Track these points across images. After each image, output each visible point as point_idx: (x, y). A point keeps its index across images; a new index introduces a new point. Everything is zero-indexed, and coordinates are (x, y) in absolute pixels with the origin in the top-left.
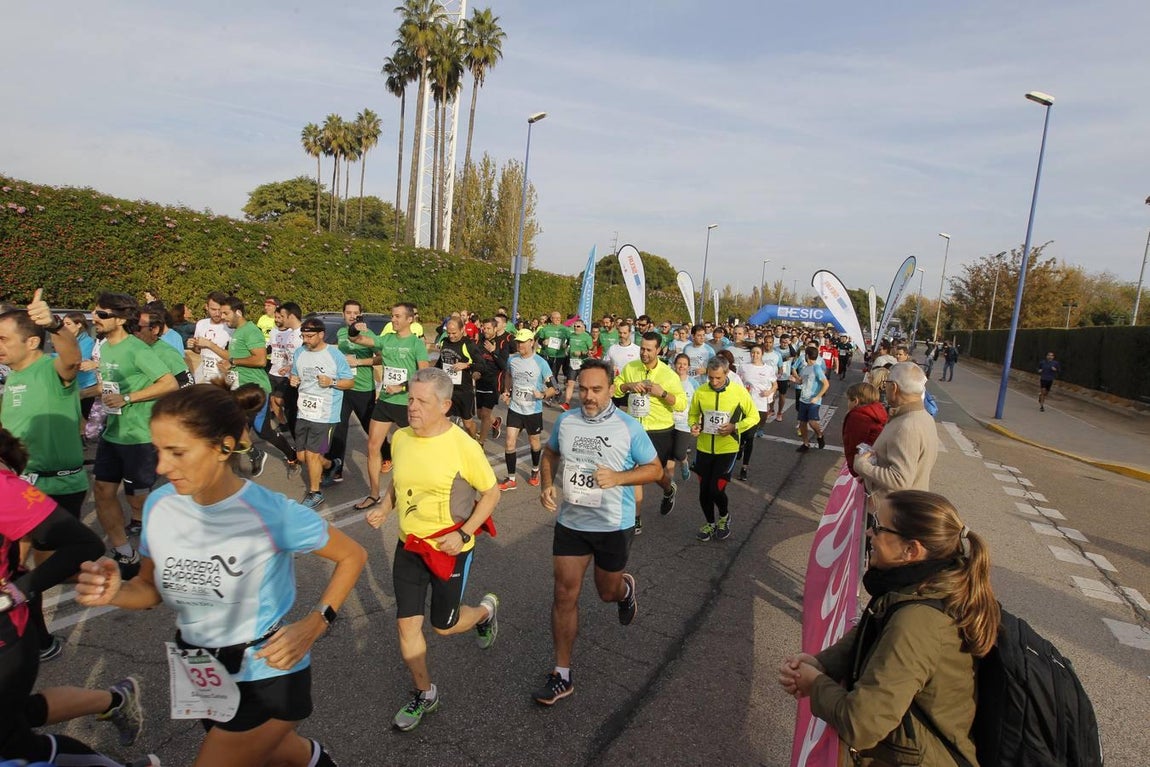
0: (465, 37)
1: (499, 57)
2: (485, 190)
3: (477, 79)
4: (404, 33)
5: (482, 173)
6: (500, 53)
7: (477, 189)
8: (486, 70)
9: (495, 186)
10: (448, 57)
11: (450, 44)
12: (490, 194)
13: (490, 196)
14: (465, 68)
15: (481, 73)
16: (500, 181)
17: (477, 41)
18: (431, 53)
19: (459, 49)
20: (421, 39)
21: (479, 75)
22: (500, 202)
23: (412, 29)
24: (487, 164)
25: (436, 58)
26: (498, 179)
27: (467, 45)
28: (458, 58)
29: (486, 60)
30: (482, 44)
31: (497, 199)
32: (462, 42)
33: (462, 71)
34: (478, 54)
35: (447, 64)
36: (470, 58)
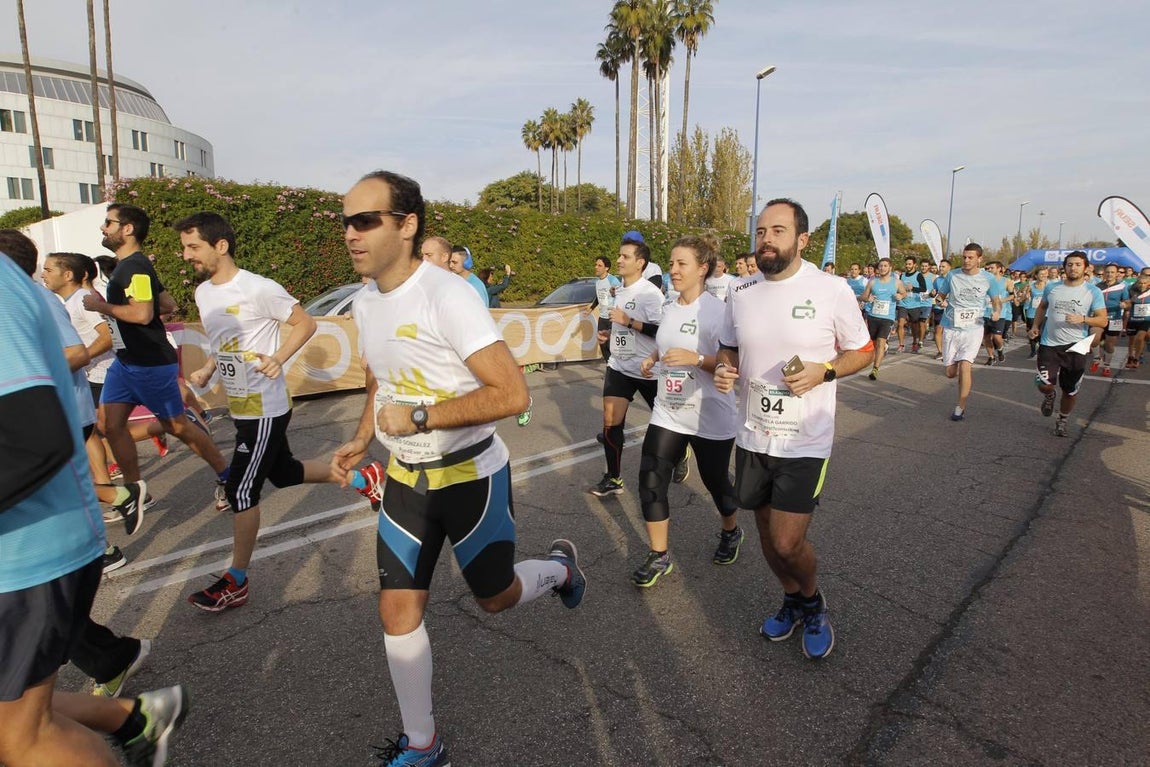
0: (676, 9)
1: (711, 23)
2: (698, 163)
3: (689, 49)
4: (615, 16)
5: (694, 146)
6: (712, 18)
7: (691, 163)
8: (698, 38)
9: (709, 158)
10: (660, 32)
11: (661, 19)
12: (704, 167)
13: (704, 168)
14: (676, 39)
15: (693, 42)
16: (714, 152)
17: (688, 10)
18: (643, 31)
19: (670, 22)
20: (633, 20)
21: (692, 45)
22: (714, 174)
23: (624, 11)
24: (699, 137)
25: (647, 35)
26: (712, 149)
27: (678, 16)
28: (670, 31)
29: (698, 28)
30: (693, 11)
31: (711, 171)
32: (674, 14)
33: (674, 44)
34: (690, 23)
35: (659, 39)
36: (682, 29)
